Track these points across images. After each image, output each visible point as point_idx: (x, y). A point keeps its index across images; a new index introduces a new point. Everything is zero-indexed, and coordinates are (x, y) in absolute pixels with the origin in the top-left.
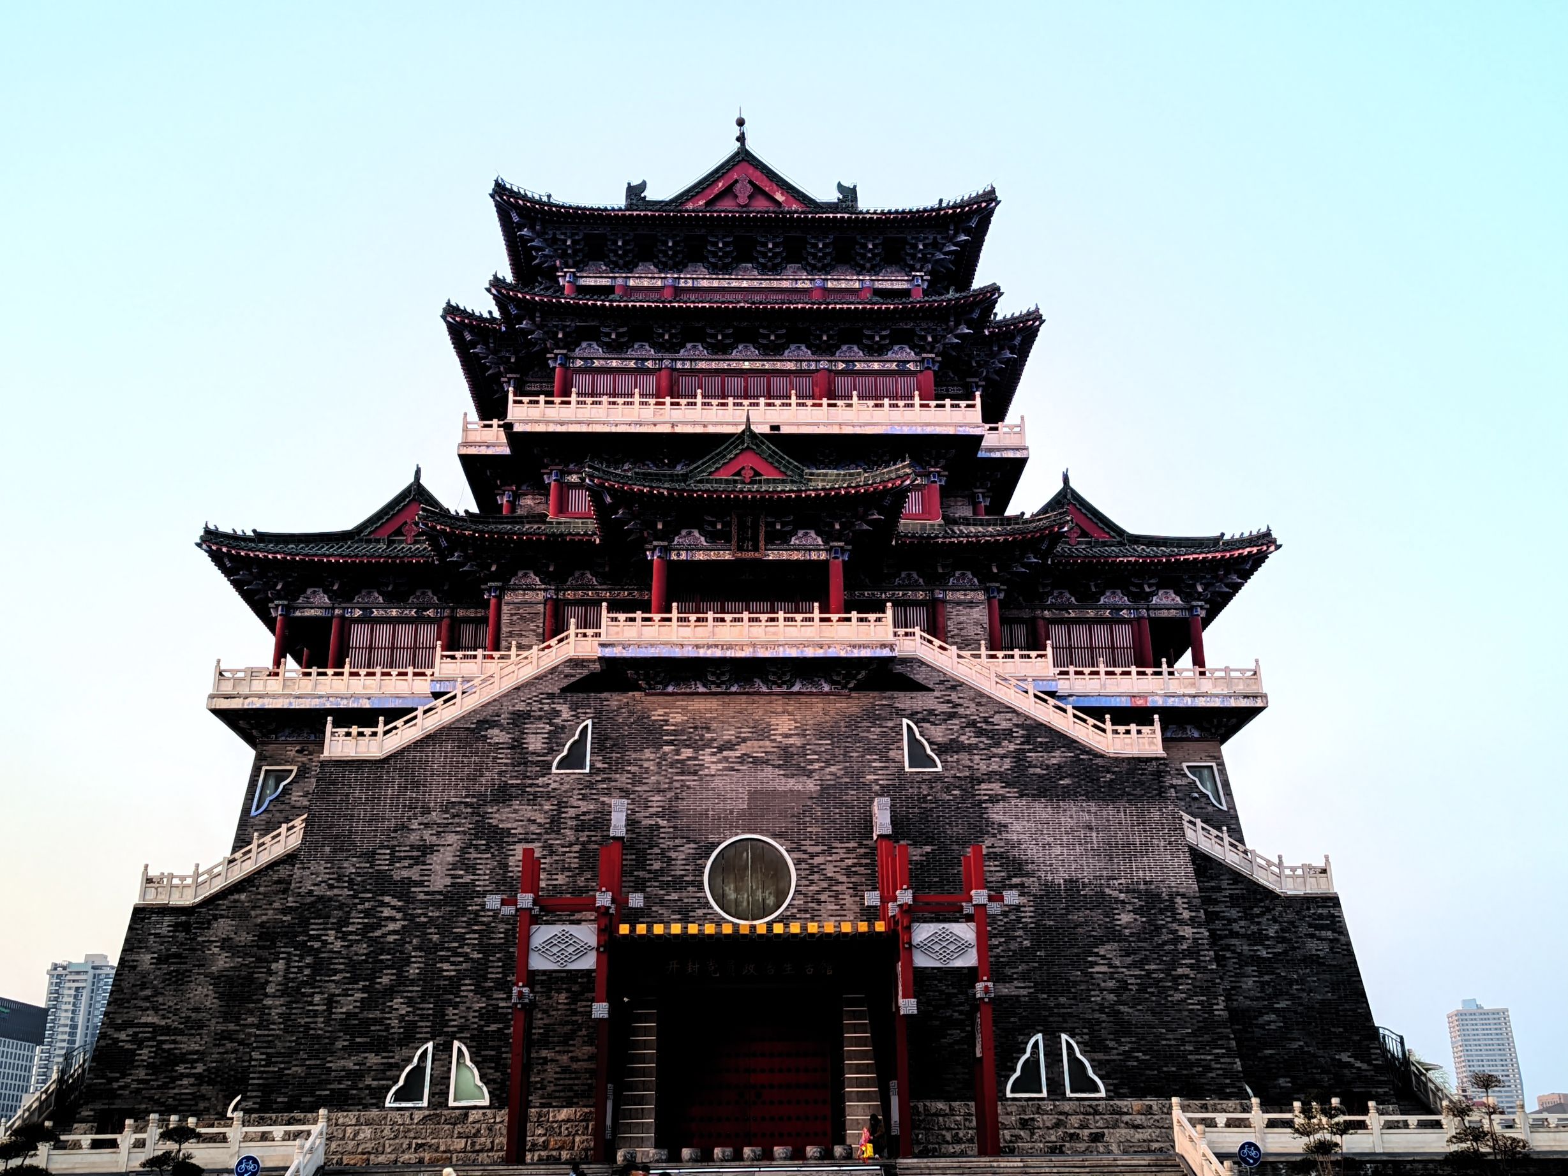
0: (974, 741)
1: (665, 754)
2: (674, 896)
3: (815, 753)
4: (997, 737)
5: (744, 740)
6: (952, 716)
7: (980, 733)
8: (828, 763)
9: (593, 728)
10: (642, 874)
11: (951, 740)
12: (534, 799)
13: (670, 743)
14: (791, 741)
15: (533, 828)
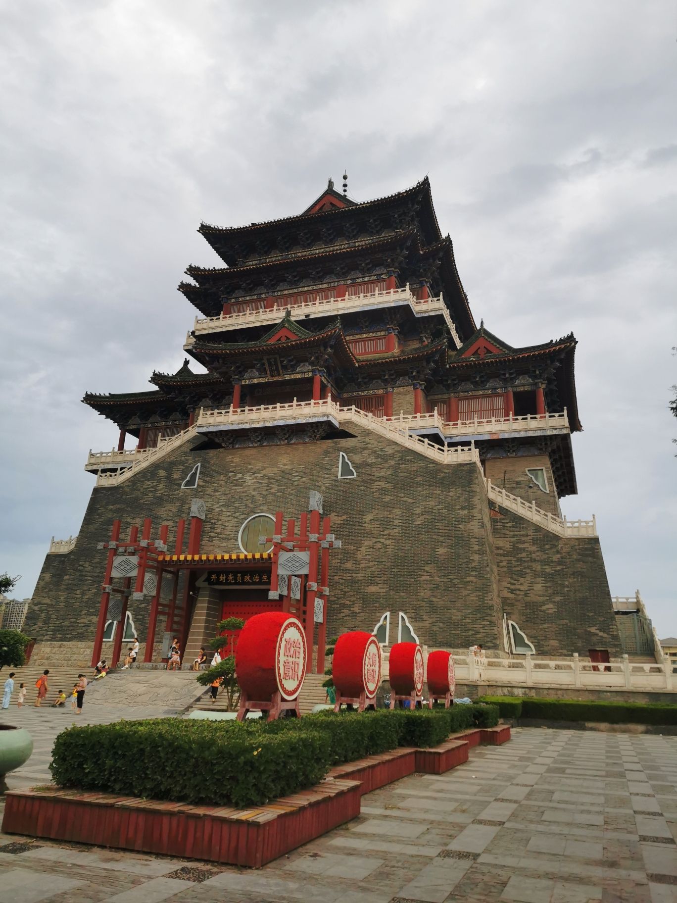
0: (374, 461)
1: (230, 477)
2: (225, 544)
3: (297, 472)
4: (385, 458)
5: (265, 468)
6: (364, 449)
7: (379, 456)
8: (302, 477)
9: (201, 467)
10: (212, 534)
11: (363, 461)
12: (172, 501)
13: (232, 472)
14: (287, 467)
15: (171, 514)
